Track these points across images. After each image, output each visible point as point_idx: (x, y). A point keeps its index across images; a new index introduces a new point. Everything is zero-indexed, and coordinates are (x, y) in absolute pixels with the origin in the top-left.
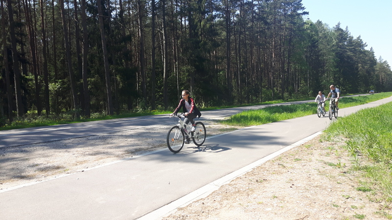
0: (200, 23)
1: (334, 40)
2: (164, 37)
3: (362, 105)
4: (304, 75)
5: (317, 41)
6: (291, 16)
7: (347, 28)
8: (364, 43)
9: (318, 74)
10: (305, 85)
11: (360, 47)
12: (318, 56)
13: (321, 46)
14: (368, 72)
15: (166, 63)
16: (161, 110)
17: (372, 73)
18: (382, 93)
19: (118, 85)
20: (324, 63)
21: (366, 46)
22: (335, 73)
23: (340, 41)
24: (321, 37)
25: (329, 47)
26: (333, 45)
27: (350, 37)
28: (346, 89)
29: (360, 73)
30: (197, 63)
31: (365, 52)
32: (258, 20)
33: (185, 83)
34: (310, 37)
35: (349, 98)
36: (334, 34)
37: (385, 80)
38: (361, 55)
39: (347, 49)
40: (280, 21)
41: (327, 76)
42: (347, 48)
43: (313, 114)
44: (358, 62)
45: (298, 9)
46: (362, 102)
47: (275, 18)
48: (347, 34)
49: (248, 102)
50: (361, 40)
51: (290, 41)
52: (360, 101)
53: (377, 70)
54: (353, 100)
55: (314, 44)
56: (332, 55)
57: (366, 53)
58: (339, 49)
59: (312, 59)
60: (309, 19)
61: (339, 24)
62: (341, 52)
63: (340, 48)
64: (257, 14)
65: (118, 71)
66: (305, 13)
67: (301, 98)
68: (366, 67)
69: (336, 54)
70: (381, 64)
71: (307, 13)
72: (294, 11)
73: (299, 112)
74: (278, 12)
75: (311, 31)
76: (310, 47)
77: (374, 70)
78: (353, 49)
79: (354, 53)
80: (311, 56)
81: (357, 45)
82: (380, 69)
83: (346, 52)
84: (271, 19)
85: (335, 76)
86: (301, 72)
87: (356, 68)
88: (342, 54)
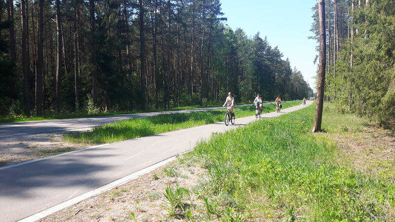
4: (224, 81)
5: (237, 49)
7: (266, 38)
8: (281, 53)
10: (224, 92)
11: (277, 57)
12: (238, 63)
13: (240, 54)
14: (284, 81)
17: (288, 82)
20: (243, 71)
21: (283, 56)
22: (253, 80)
23: (259, 50)
24: (240, 45)
26: (252, 53)
27: (268, 46)
29: (277, 81)
31: (282, 61)
34: (229, 44)
36: (250, 41)
37: (298, 89)
38: (278, 65)
39: (265, 58)
41: (246, 84)
42: (265, 57)
44: (275, 71)
45: (217, 14)
47: (194, 22)
48: (265, 43)
50: (278, 50)
51: (209, 46)
53: (292, 80)
55: (233, 52)
56: (251, 63)
57: (283, 63)
58: (257, 57)
59: (231, 66)
60: (227, 25)
61: (258, 33)
62: (260, 61)
63: (259, 56)
66: (223, 19)
68: (282, 76)
69: (254, 62)
70: (296, 74)
74: (197, 15)
75: (231, 38)
76: (229, 54)
77: (289, 80)
78: (271, 58)
79: (271, 62)
80: (230, 62)
81: (275, 55)
82: (294, 78)
83: (265, 61)
84: (190, 22)
85: (253, 84)
86: (221, 78)
87: (273, 77)
88: (260, 63)
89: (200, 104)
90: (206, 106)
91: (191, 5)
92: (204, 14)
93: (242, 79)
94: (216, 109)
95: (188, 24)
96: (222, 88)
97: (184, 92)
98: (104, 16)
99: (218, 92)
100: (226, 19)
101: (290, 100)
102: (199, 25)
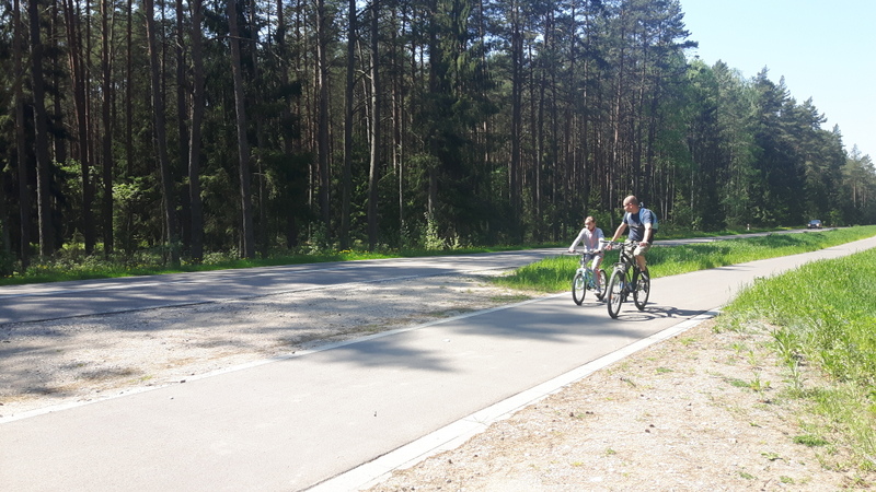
0: (456, 60)
1: (753, 106)
2: (373, 88)
3: (811, 253)
4: (684, 182)
5: (716, 108)
6: (660, 50)
7: (782, 79)
8: (820, 114)
9: (715, 181)
10: (684, 205)
11: (811, 123)
12: (717, 140)
13: (723, 119)
14: (827, 180)
15: (376, 146)
16: (362, 251)
17: (836, 182)
18: (856, 228)
19: (267, 192)
20: (728, 157)
21: (825, 121)
22: (752, 179)
23: (767, 108)
24: (723, 99)
25: (741, 121)
26: (751, 117)
27: (788, 100)
28: (776, 216)
29: (809, 180)
30: (446, 149)
31: (820, 136)
32: (584, 56)
33: (417, 192)
34: (700, 97)
35: (781, 237)
36: (753, 93)
37: (863, 199)
38: (812, 142)
39: (782, 127)
40: (632, 61)
41: (735, 187)
42: (782, 124)
43: (702, 269)
44: (804, 157)
45: (674, 34)
46: (810, 246)
47: (622, 54)
48: (782, 92)
49: (557, 239)
50: (814, 108)
51: (655, 104)
52: (807, 244)
53: (846, 176)
54: (791, 241)
55: (708, 114)
56: (748, 140)
57: (824, 137)
58: (763, 125)
59: (702, 146)
60: (697, 57)
61: (765, 71)
62: (768, 134)
63: (766, 123)
64: (583, 44)
65: (269, 162)
66: (690, 44)
67: (676, 232)
68: (822, 168)
69: (757, 136)
70: (857, 163)
71: (695, 45)
72: (666, 39)
73: (670, 264)
74: (630, 41)
75: (703, 86)
76: (698, 119)
77: (839, 176)
78: (795, 126)
79: (795, 136)
80: (700, 140)
81: (805, 119)
82: (853, 172)
83: (779, 133)
84: (615, 55)
85: (751, 187)
86: (679, 176)
87: (800, 170)
88: (769, 137)
91: (616, 21)
93: (727, 177)
96: (679, 196)
97: (592, 205)
101: (846, 226)
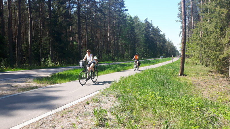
0: (59, 10)
2: (29, 16)
5: (135, 28)
6: (119, 11)
7: (151, 21)
8: (160, 30)
13: (136, 31)
14: (162, 46)
17: (164, 47)
18: (168, 58)
21: (161, 32)
22: (144, 46)
23: (148, 28)
24: (136, 26)
25: (140, 31)
26: (143, 31)
27: (153, 26)
28: (150, 55)
29: (158, 46)
34: (130, 25)
36: (143, 24)
37: (170, 51)
38: (158, 37)
39: (151, 33)
42: (151, 32)
44: (157, 41)
45: (122, 7)
47: (109, 12)
48: (151, 24)
55: (132, 29)
57: (161, 36)
61: (147, 19)
63: (147, 32)
64: (98, 8)
68: (161, 43)
69: (145, 35)
75: (131, 22)
76: (130, 31)
77: (165, 45)
78: (154, 33)
79: (154, 35)
81: (157, 31)
82: (168, 44)
83: (151, 35)
84: (107, 12)
85: (144, 48)
86: (126, 45)
87: (156, 44)
88: (148, 36)
89: (113, 60)
90: (117, 61)
91: (107, 3)
92: (115, 7)
93: (138, 46)
94: (123, 63)
95: (106, 13)
96: (126, 51)
97: (104, 53)
98: (56, 9)
99: (124, 53)
100: (127, 10)
101: (166, 57)
102: (112, 14)
